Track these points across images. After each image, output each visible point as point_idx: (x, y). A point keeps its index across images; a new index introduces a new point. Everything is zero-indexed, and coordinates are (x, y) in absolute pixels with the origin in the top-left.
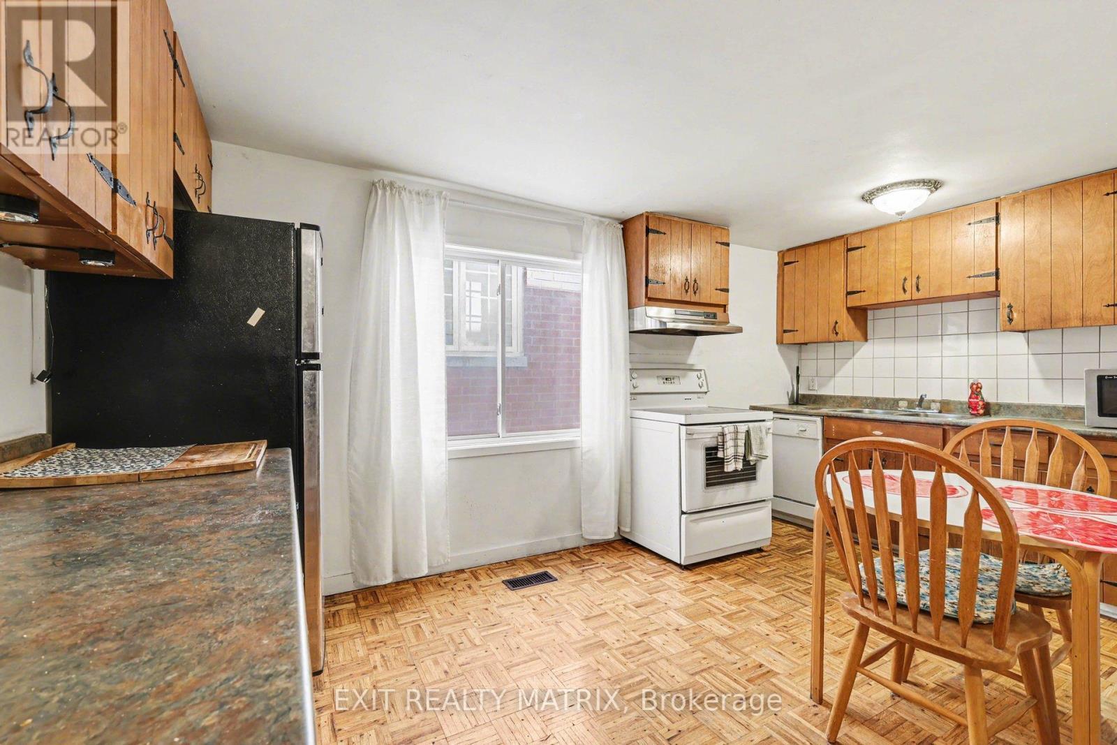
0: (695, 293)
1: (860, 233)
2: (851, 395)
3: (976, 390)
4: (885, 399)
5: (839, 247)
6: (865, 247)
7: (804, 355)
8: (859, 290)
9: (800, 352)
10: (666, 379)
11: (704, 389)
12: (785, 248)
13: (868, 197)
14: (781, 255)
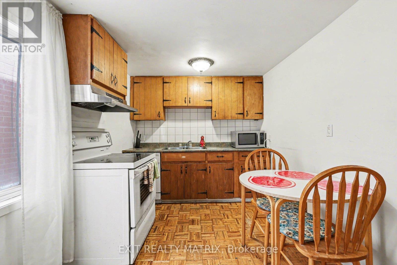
0: (115, 85)
1: (169, 77)
2: (159, 142)
3: (202, 139)
4: (173, 143)
5: (160, 81)
6: (170, 83)
7: (138, 126)
8: (169, 100)
9: (137, 124)
10: (92, 139)
11: (110, 144)
12: (134, 76)
13: (191, 62)
14: (132, 78)
